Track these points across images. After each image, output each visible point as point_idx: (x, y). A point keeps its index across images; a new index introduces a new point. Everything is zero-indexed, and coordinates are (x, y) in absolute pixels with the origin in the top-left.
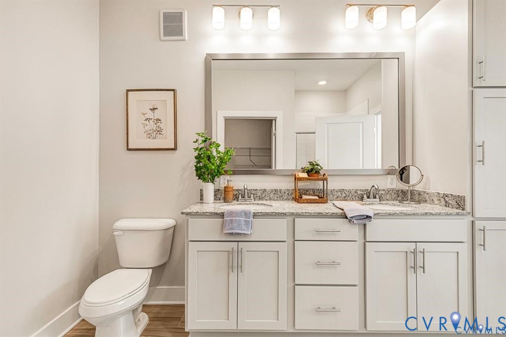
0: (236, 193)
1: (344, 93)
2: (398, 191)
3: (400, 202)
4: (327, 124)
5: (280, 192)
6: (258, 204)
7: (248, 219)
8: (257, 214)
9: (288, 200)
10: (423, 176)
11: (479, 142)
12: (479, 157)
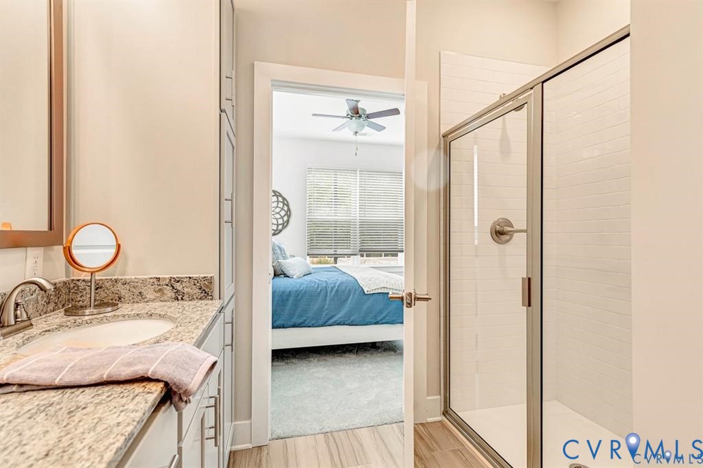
10: (119, 246)
11: (227, 194)
12: (227, 216)
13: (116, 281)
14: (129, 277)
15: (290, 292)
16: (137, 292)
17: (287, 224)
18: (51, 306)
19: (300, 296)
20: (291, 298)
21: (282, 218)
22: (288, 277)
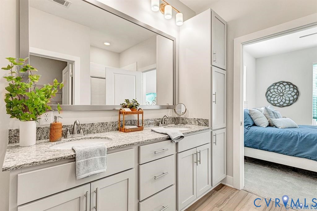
0: (64, 129)
1: (118, 55)
2: (173, 118)
3: (176, 124)
4: (114, 73)
5: (106, 125)
6: (90, 138)
7: (101, 157)
8: (111, 149)
9: (113, 131)
10: (186, 109)
11: (214, 93)
12: (214, 100)
13: (186, 118)
14: (189, 117)
15: (272, 134)
16: (190, 122)
17: (297, 100)
18: (173, 123)
19: (278, 138)
20: (273, 138)
21: (293, 96)
22: (277, 127)
